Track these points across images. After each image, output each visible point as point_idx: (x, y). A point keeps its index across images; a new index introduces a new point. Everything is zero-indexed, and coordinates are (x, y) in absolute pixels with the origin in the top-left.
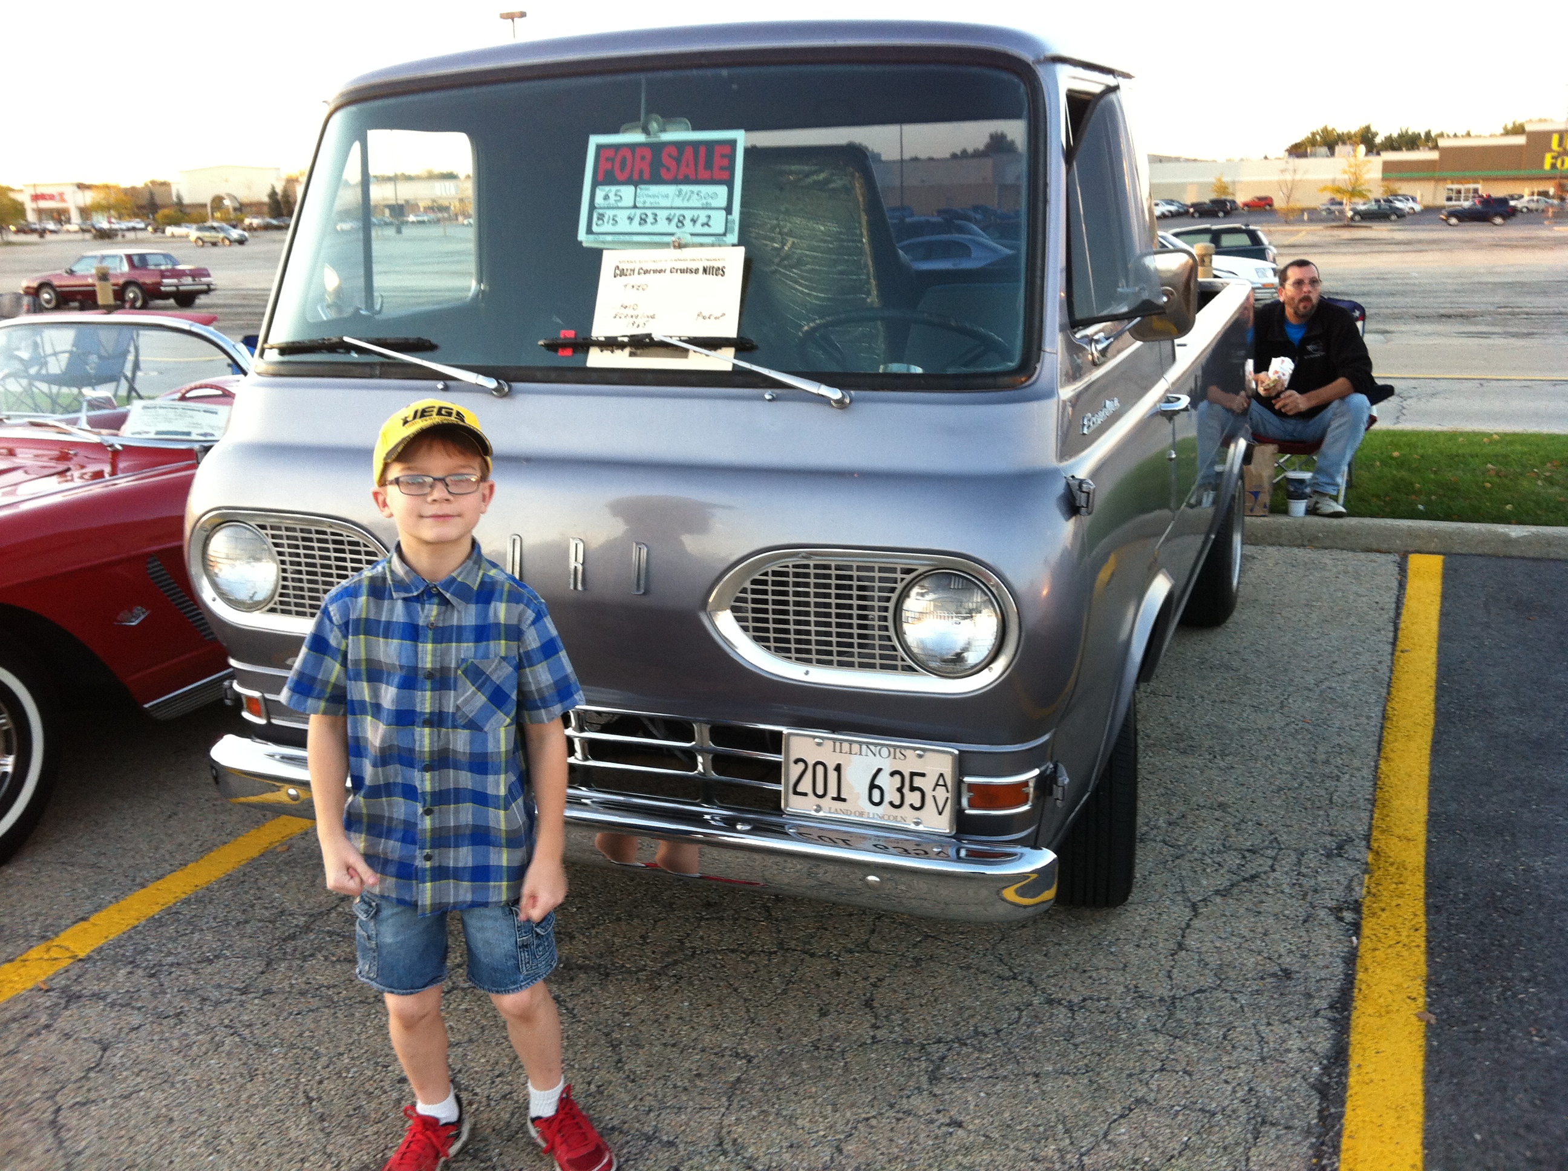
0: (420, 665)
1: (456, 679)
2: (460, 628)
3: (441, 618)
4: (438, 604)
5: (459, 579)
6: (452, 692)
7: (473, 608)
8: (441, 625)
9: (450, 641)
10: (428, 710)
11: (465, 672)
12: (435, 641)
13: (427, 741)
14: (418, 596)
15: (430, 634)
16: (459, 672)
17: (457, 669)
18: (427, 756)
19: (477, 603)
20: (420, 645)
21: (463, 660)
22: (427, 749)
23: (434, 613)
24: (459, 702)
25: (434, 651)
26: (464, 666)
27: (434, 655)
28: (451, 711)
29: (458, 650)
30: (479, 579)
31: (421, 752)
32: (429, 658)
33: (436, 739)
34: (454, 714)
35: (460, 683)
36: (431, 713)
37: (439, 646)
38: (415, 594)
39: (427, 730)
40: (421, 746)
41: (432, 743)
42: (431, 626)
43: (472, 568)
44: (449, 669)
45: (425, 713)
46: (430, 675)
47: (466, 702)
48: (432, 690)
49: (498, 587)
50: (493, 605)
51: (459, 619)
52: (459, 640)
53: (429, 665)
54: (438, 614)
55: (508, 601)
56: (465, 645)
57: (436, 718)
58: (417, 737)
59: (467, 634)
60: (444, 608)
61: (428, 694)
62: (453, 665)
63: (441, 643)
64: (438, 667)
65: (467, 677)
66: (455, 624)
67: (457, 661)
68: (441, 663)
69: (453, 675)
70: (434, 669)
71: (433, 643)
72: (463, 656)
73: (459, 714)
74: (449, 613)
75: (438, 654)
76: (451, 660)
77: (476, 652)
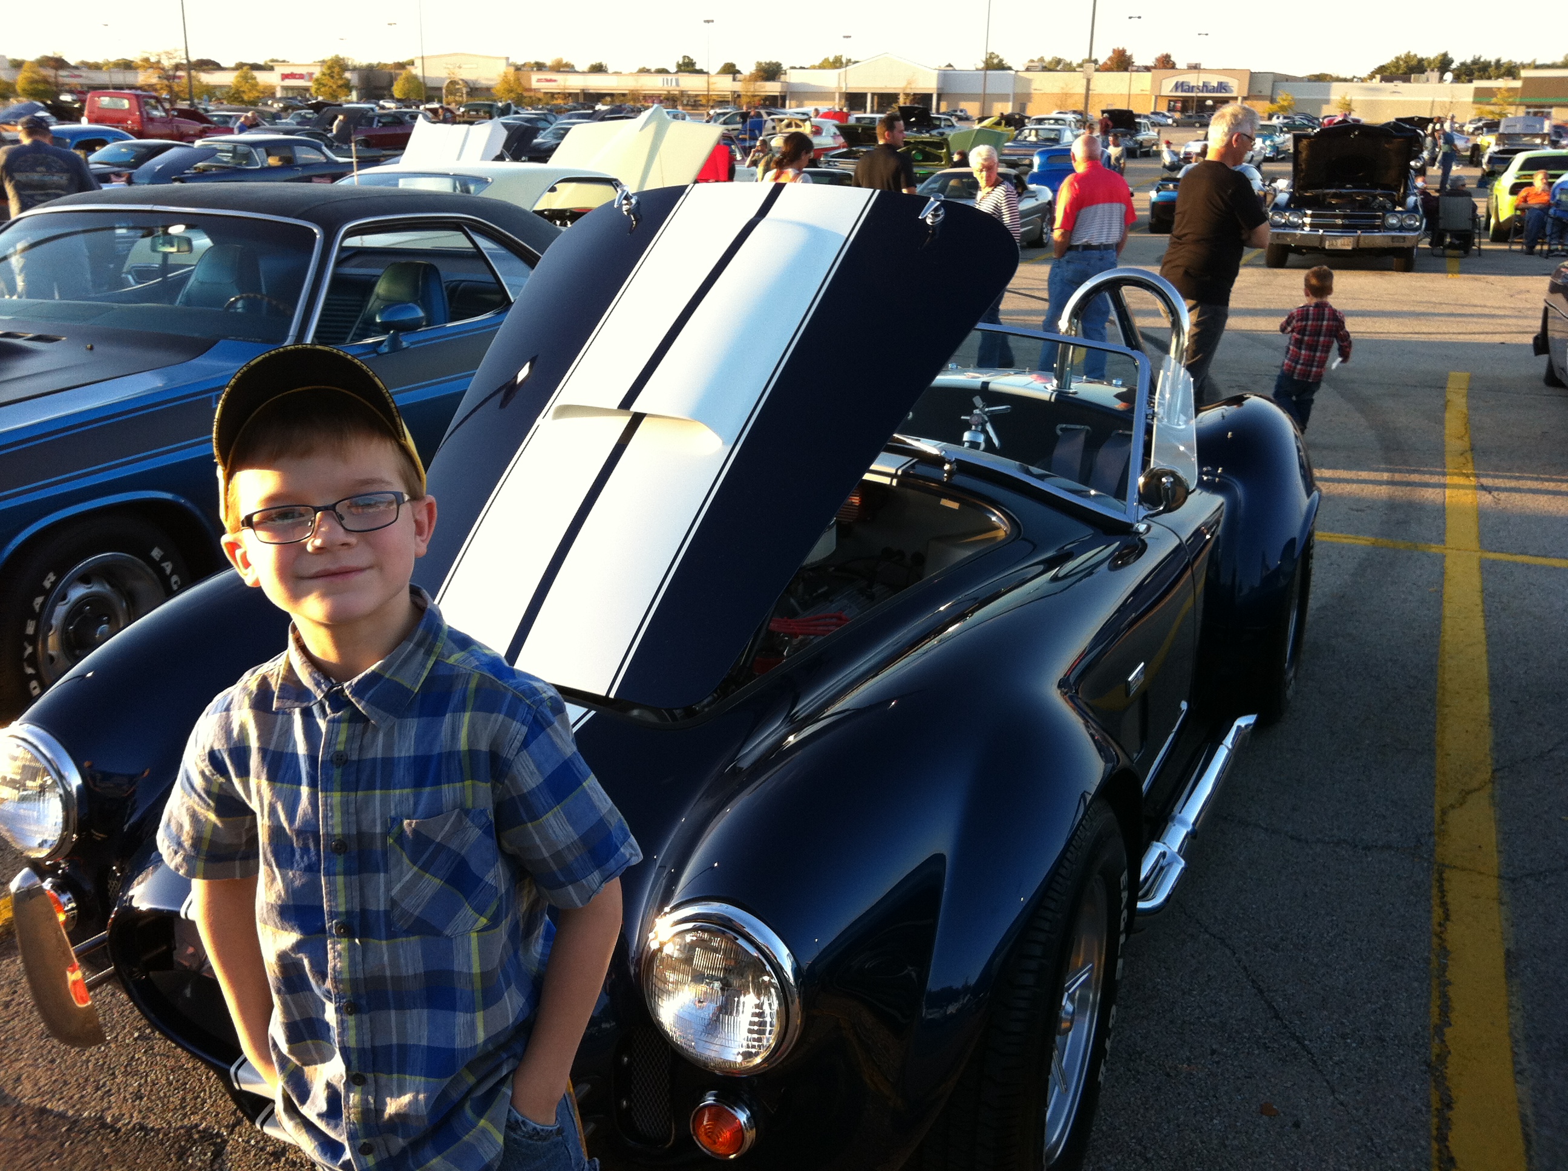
1: (385, 853)
2: (388, 763)
3: (356, 745)
6: (381, 877)
7: (413, 726)
9: (371, 787)
10: (342, 909)
16: (390, 841)
17: (385, 834)
19: (419, 717)
21: (393, 820)
24: (394, 892)
28: (382, 908)
29: (385, 801)
30: (425, 674)
33: (359, 959)
34: (387, 913)
35: (392, 861)
37: (352, 795)
43: (413, 653)
44: (373, 835)
47: (408, 889)
49: (459, 687)
50: (448, 716)
51: (389, 745)
52: (387, 786)
54: (350, 739)
55: (477, 708)
56: (397, 792)
57: (357, 922)
64: (354, 831)
65: (402, 847)
66: (379, 756)
67: (384, 823)
68: (358, 823)
69: (378, 845)
70: (346, 836)
71: (342, 790)
72: (393, 813)
73: (397, 912)
74: (369, 735)
75: (352, 810)
76: (374, 821)
77: (416, 804)
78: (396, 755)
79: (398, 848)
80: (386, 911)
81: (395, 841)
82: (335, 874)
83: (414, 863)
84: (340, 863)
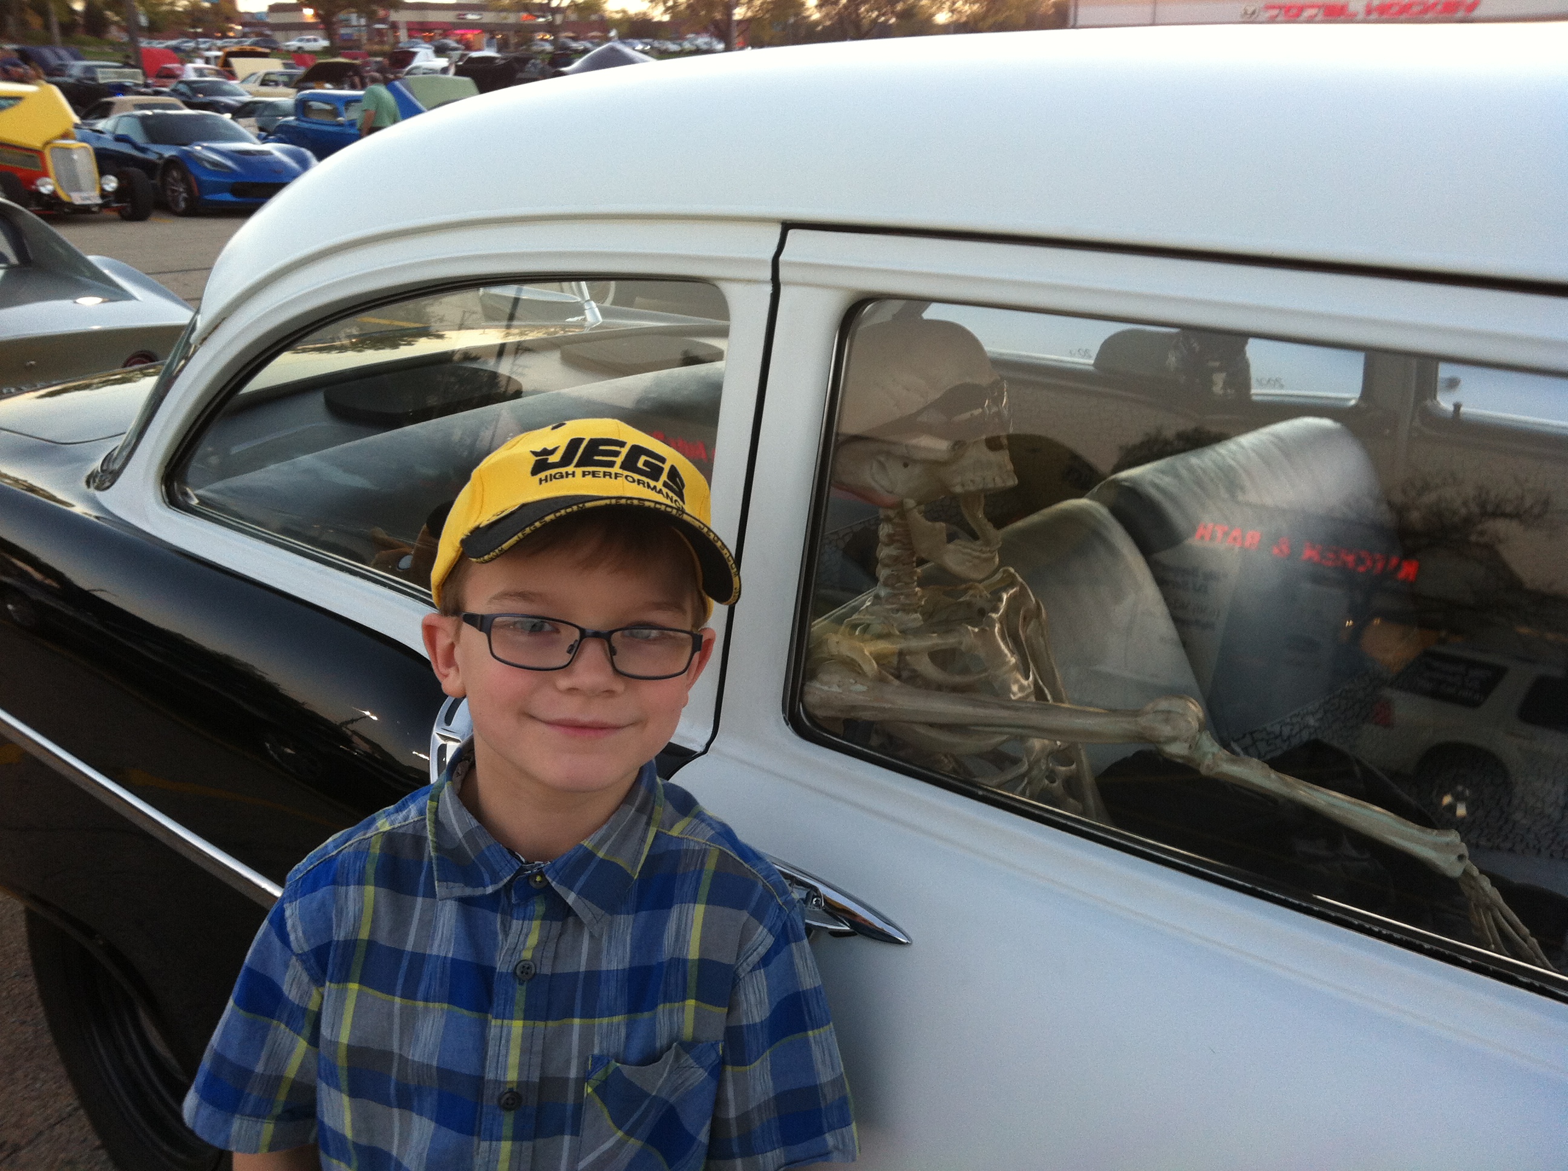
0: (490, 1075)
4: (544, 918)
5: (601, 854)
8: (547, 970)
11: (600, 1091)
12: (530, 1013)
14: (496, 893)
15: (520, 994)
20: (494, 1022)
23: (533, 940)
25: (528, 1037)
26: (599, 1075)
27: (526, 1050)
32: (514, 1057)
38: (490, 890)
42: (525, 973)
46: (514, 1100)
48: (517, 1137)
53: (512, 1076)
59: (609, 992)
60: (556, 926)
61: (506, 1147)
62: (573, 1073)
63: (546, 1019)
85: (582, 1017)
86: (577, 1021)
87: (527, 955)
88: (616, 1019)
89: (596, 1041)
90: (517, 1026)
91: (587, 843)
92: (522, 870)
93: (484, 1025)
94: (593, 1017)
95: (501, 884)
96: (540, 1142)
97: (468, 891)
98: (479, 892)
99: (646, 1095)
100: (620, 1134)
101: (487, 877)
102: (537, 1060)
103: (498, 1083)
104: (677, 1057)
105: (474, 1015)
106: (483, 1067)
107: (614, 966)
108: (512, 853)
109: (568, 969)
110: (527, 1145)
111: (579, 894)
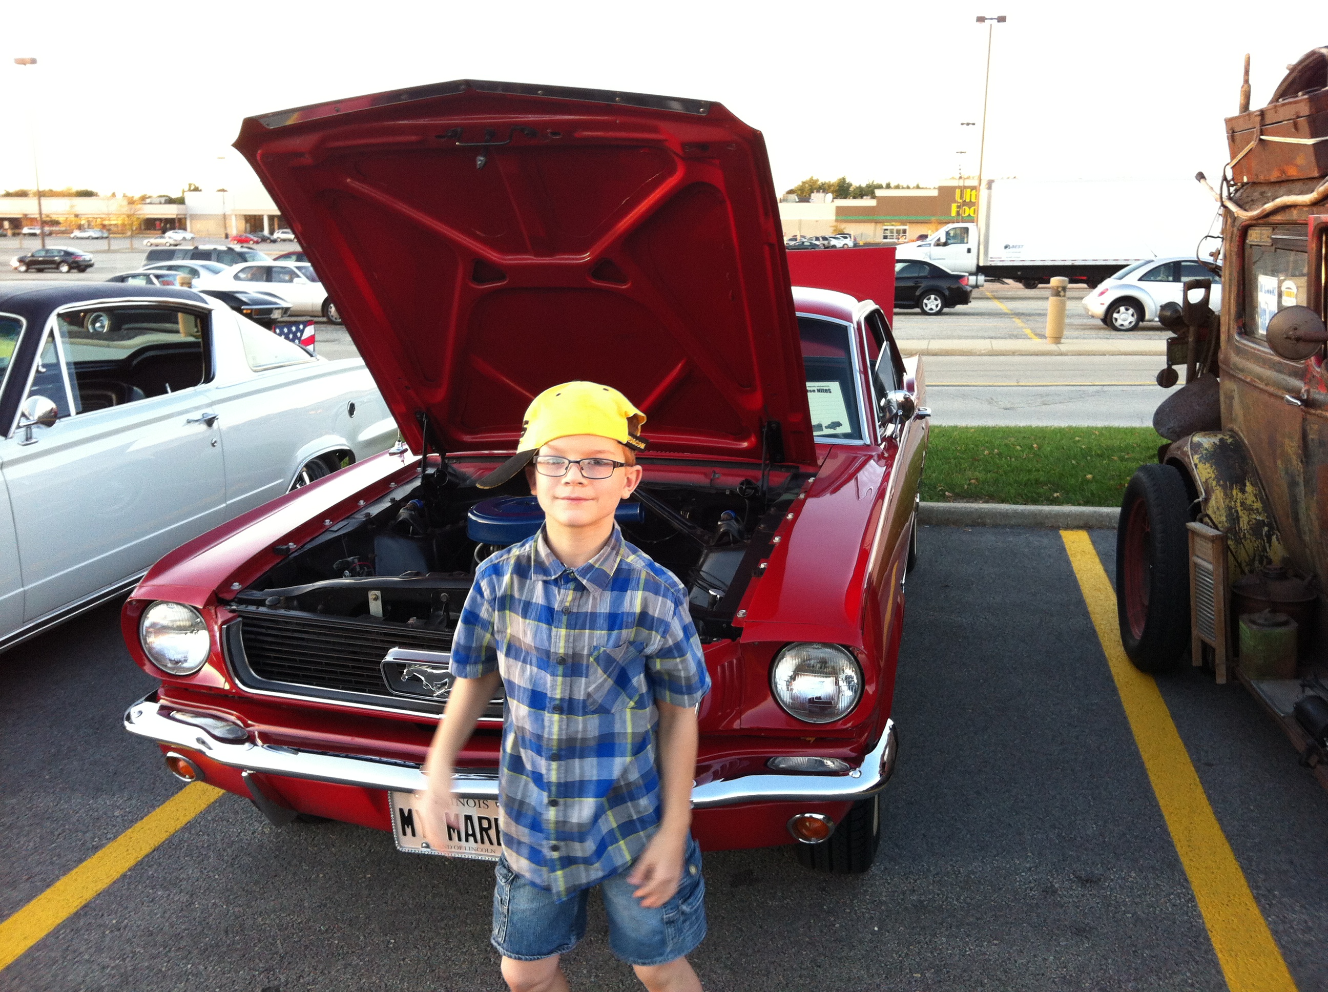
0: (552, 650)
1: (588, 667)
2: (594, 615)
3: (576, 603)
4: (574, 590)
5: (597, 566)
6: (583, 680)
7: (608, 596)
8: (575, 610)
9: (583, 628)
10: (558, 696)
11: (597, 660)
12: (569, 627)
13: (555, 729)
14: (556, 579)
15: (564, 618)
16: (591, 659)
17: (590, 655)
18: (555, 743)
19: (612, 591)
20: (554, 630)
21: (595, 648)
22: (555, 737)
23: (570, 598)
24: (590, 689)
25: (568, 636)
26: (596, 653)
27: (567, 641)
28: (582, 698)
29: (591, 637)
30: (616, 566)
31: (549, 739)
32: (562, 644)
33: (564, 727)
35: (591, 671)
36: (562, 700)
37: (572, 632)
38: (553, 578)
39: (556, 717)
40: (550, 733)
41: (560, 729)
42: (567, 611)
43: (610, 554)
44: (581, 656)
45: (555, 699)
46: (562, 661)
48: (564, 675)
50: (629, 592)
51: (594, 606)
52: (592, 628)
53: (562, 651)
54: (574, 600)
56: (598, 632)
57: (565, 705)
58: (546, 723)
61: (560, 679)
62: (586, 652)
63: (575, 629)
64: (570, 652)
65: (598, 664)
66: (589, 611)
67: (590, 649)
68: (574, 648)
69: (585, 662)
70: (566, 654)
71: (567, 628)
72: (595, 644)
73: (590, 700)
74: (584, 599)
75: (571, 640)
76: (584, 647)
77: (608, 640)
78: (598, 611)
79: (595, 664)
80: (584, 700)
81: (595, 660)
82: (557, 676)
83: (605, 672)
84: (560, 669)
85: (589, 629)
86: (587, 631)
87: (567, 604)
88: (603, 632)
89: (595, 640)
90: (563, 632)
91: (590, 561)
92: (565, 571)
93: (550, 630)
94: (594, 629)
95: (557, 576)
96: (574, 678)
97: (545, 578)
98: (549, 578)
99: (615, 660)
100: (605, 676)
101: (553, 573)
102: (571, 645)
103: (556, 653)
104: (627, 648)
105: (547, 626)
106: (550, 647)
107: (602, 611)
108: (562, 564)
109: (584, 610)
110: (568, 679)
111: (588, 580)
